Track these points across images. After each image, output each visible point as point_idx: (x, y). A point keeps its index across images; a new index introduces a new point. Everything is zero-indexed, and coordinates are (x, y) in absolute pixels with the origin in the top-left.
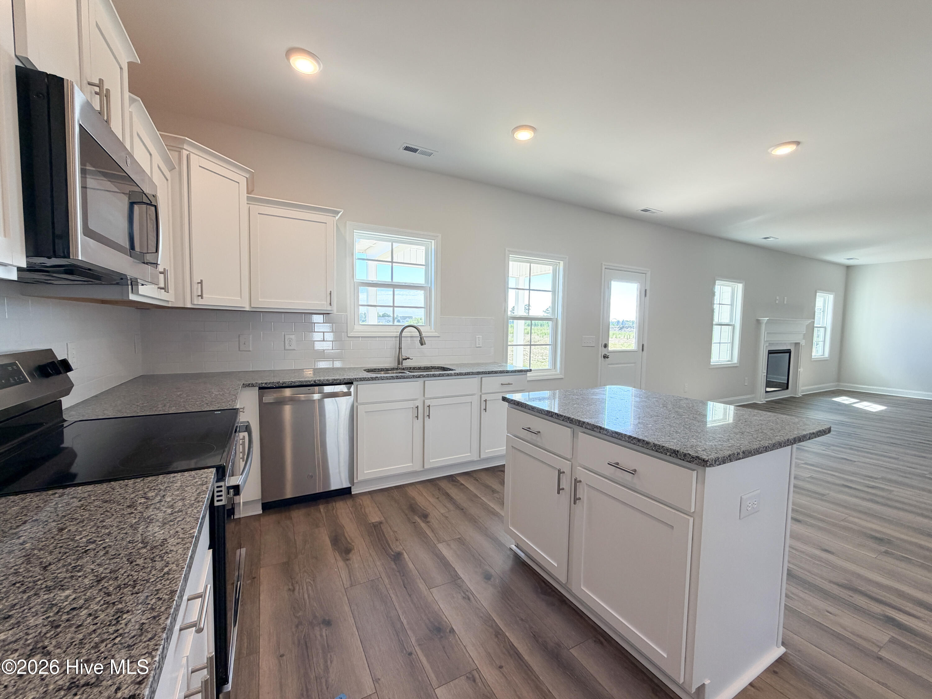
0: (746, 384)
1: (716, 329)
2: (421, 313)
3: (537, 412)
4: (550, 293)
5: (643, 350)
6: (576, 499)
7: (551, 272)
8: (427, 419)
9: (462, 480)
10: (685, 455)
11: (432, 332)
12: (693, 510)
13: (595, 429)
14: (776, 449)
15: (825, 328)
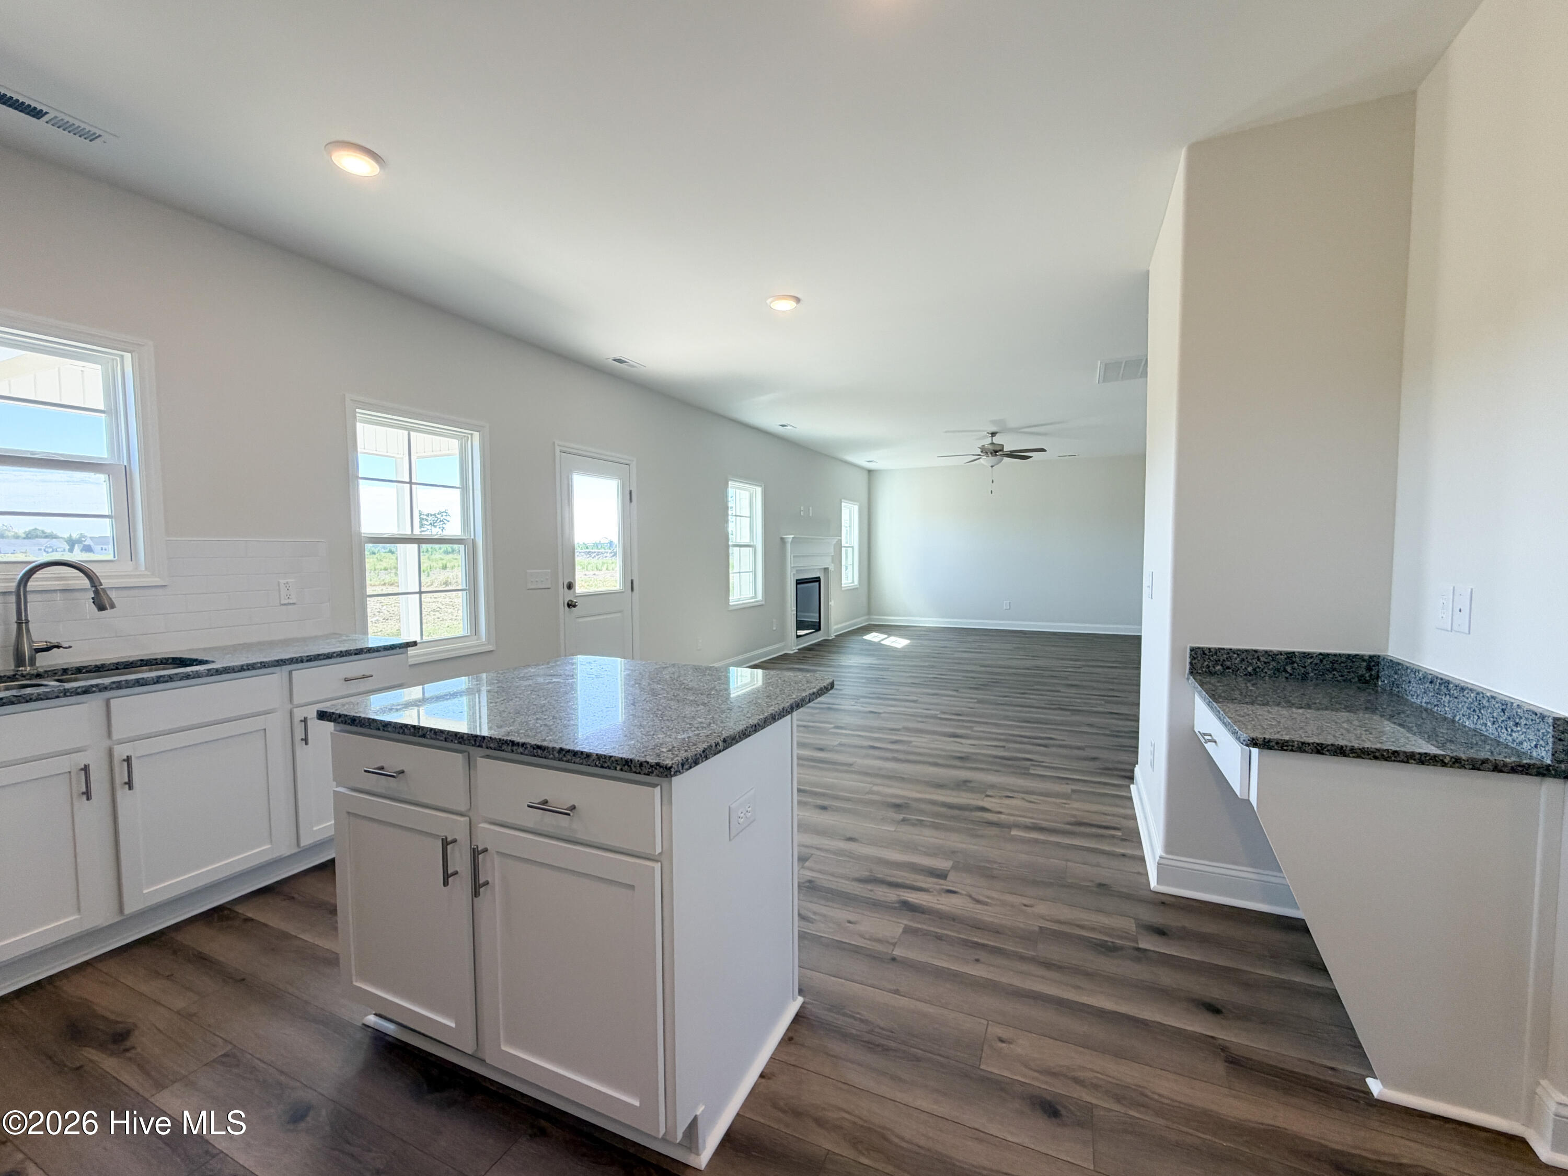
0: (774, 629)
1: (734, 552)
2: (105, 529)
3: (394, 732)
4: (458, 491)
5: (632, 589)
6: (477, 887)
7: (457, 452)
8: (122, 794)
9: (247, 911)
10: (641, 765)
11: (139, 576)
12: (659, 850)
13: (504, 747)
14: (768, 725)
15: (852, 547)
